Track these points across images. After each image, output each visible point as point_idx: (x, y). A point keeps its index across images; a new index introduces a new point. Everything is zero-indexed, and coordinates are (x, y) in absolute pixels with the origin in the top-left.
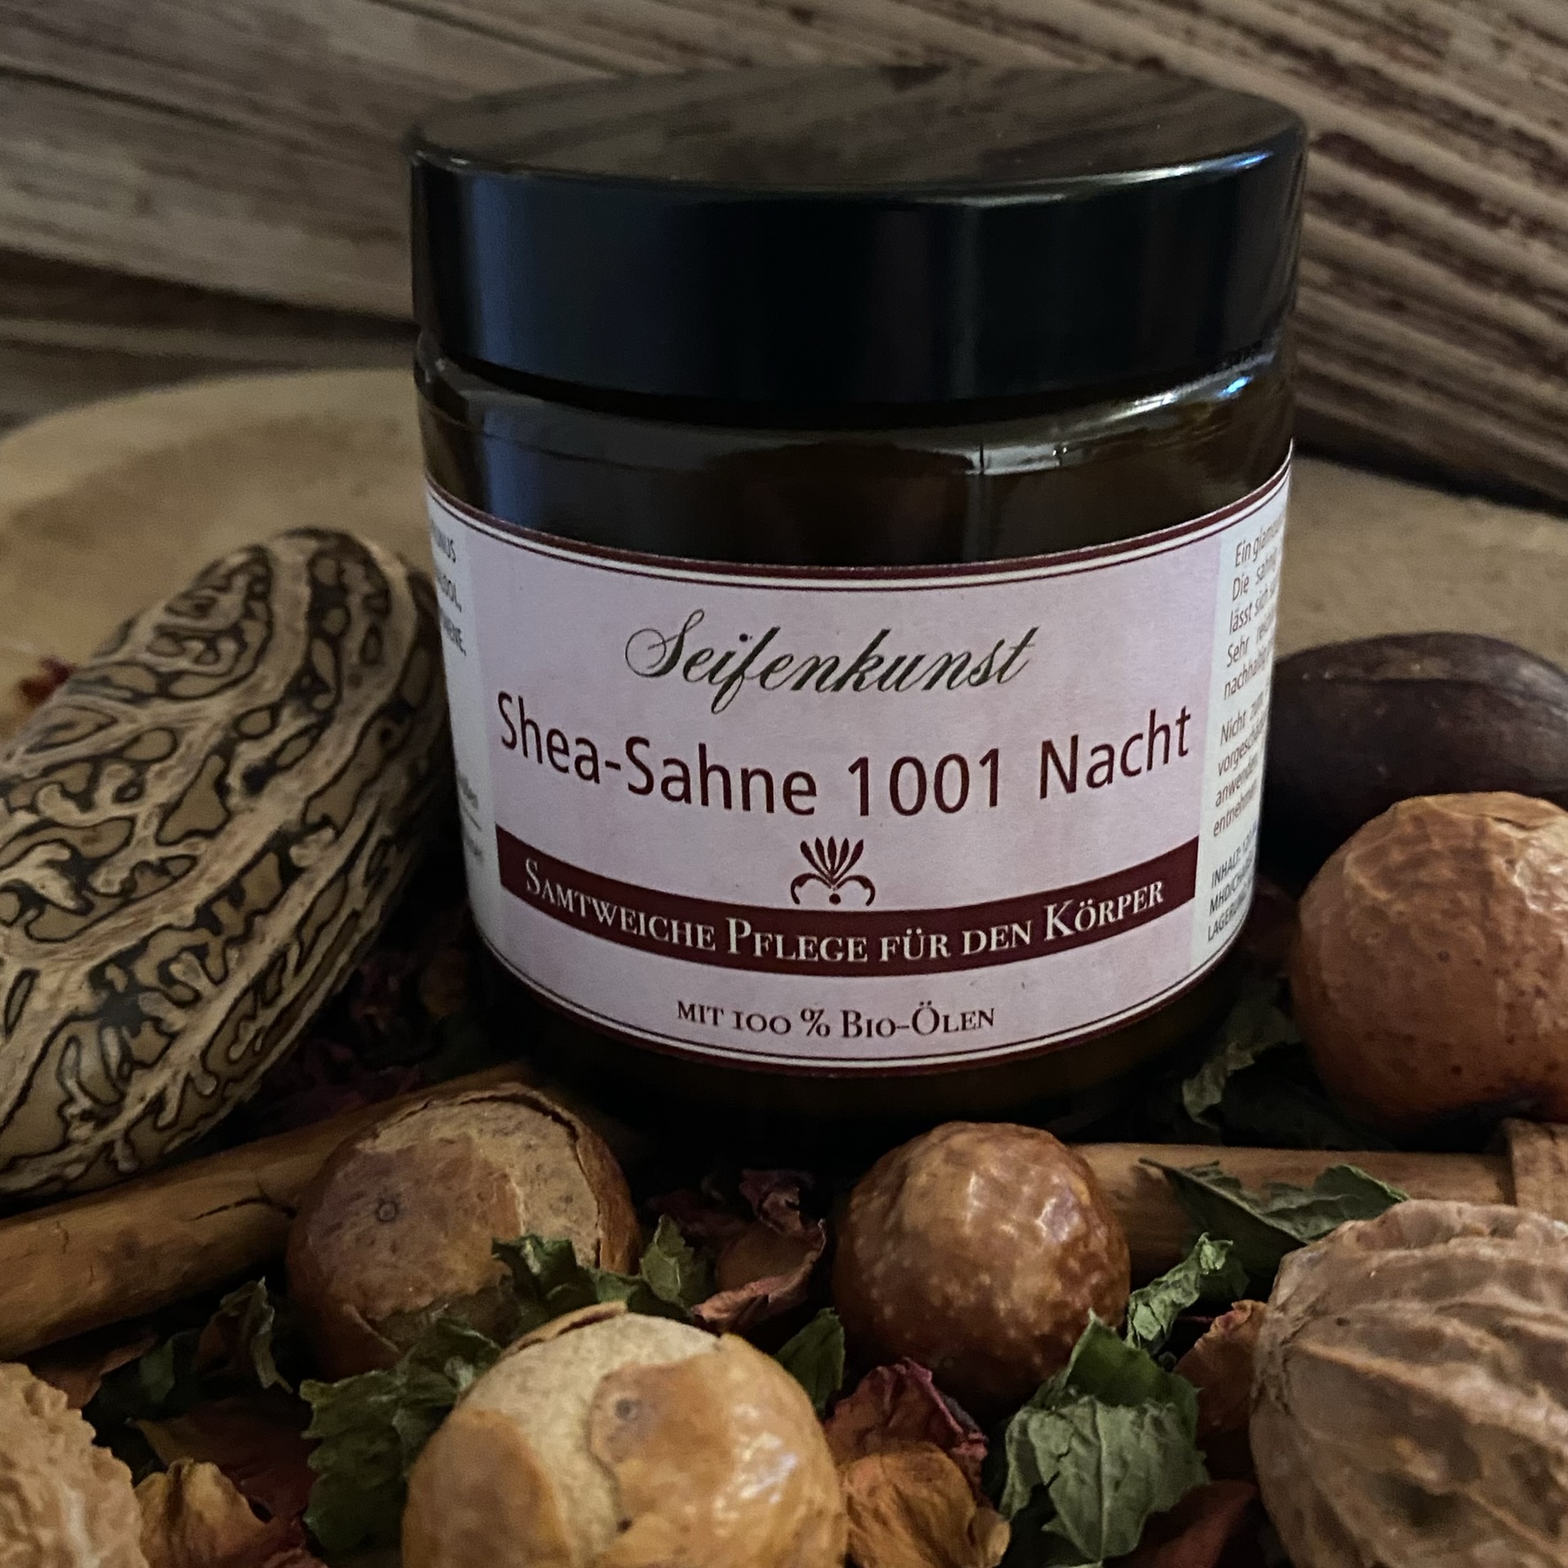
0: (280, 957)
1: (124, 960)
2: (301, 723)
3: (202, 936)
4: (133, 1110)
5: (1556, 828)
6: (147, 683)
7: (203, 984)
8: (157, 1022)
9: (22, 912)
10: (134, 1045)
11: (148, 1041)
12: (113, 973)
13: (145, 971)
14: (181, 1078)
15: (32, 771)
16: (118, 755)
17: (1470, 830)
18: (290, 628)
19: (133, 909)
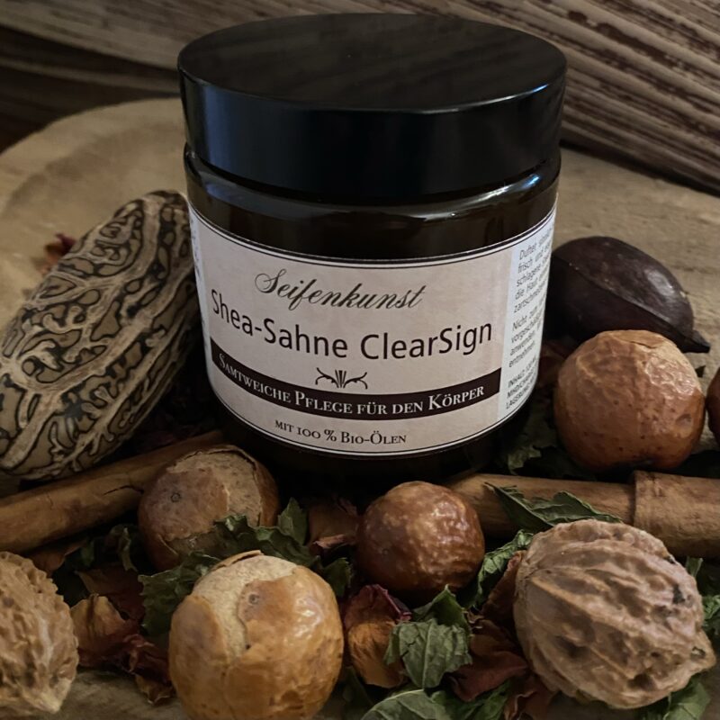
0: (141, 385)
1: (76, 390)
2: (153, 285)
3: (108, 379)
4: (79, 449)
5: (664, 348)
6: (90, 269)
7: (108, 398)
8: (89, 415)
9: (35, 370)
10: (80, 424)
11: (86, 422)
12: (71, 396)
13: (84, 395)
14: (99, 436)
15: (42, 306)
16: (76, 302)
17: (629, 350)
18: (151, 242)
19: (81, 368)
